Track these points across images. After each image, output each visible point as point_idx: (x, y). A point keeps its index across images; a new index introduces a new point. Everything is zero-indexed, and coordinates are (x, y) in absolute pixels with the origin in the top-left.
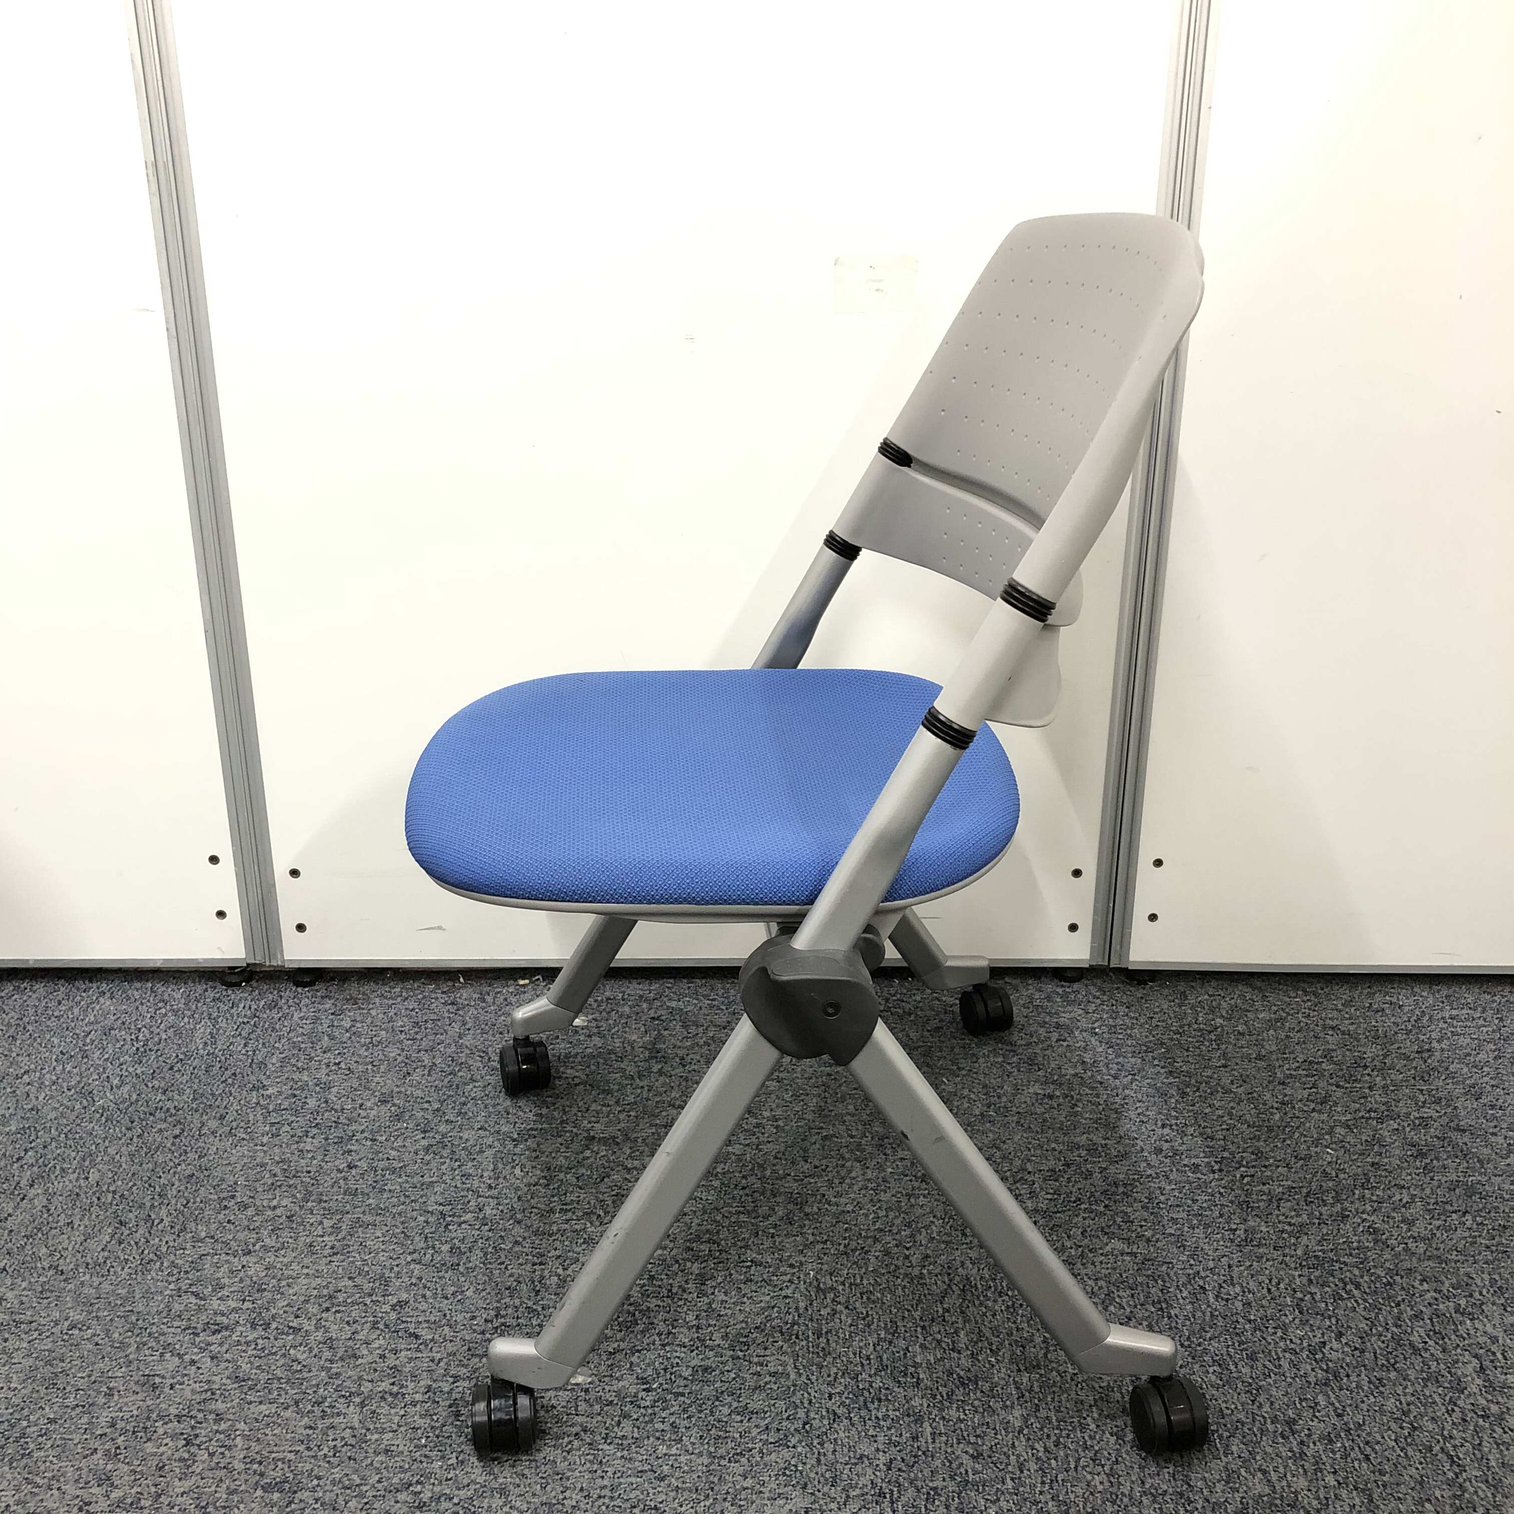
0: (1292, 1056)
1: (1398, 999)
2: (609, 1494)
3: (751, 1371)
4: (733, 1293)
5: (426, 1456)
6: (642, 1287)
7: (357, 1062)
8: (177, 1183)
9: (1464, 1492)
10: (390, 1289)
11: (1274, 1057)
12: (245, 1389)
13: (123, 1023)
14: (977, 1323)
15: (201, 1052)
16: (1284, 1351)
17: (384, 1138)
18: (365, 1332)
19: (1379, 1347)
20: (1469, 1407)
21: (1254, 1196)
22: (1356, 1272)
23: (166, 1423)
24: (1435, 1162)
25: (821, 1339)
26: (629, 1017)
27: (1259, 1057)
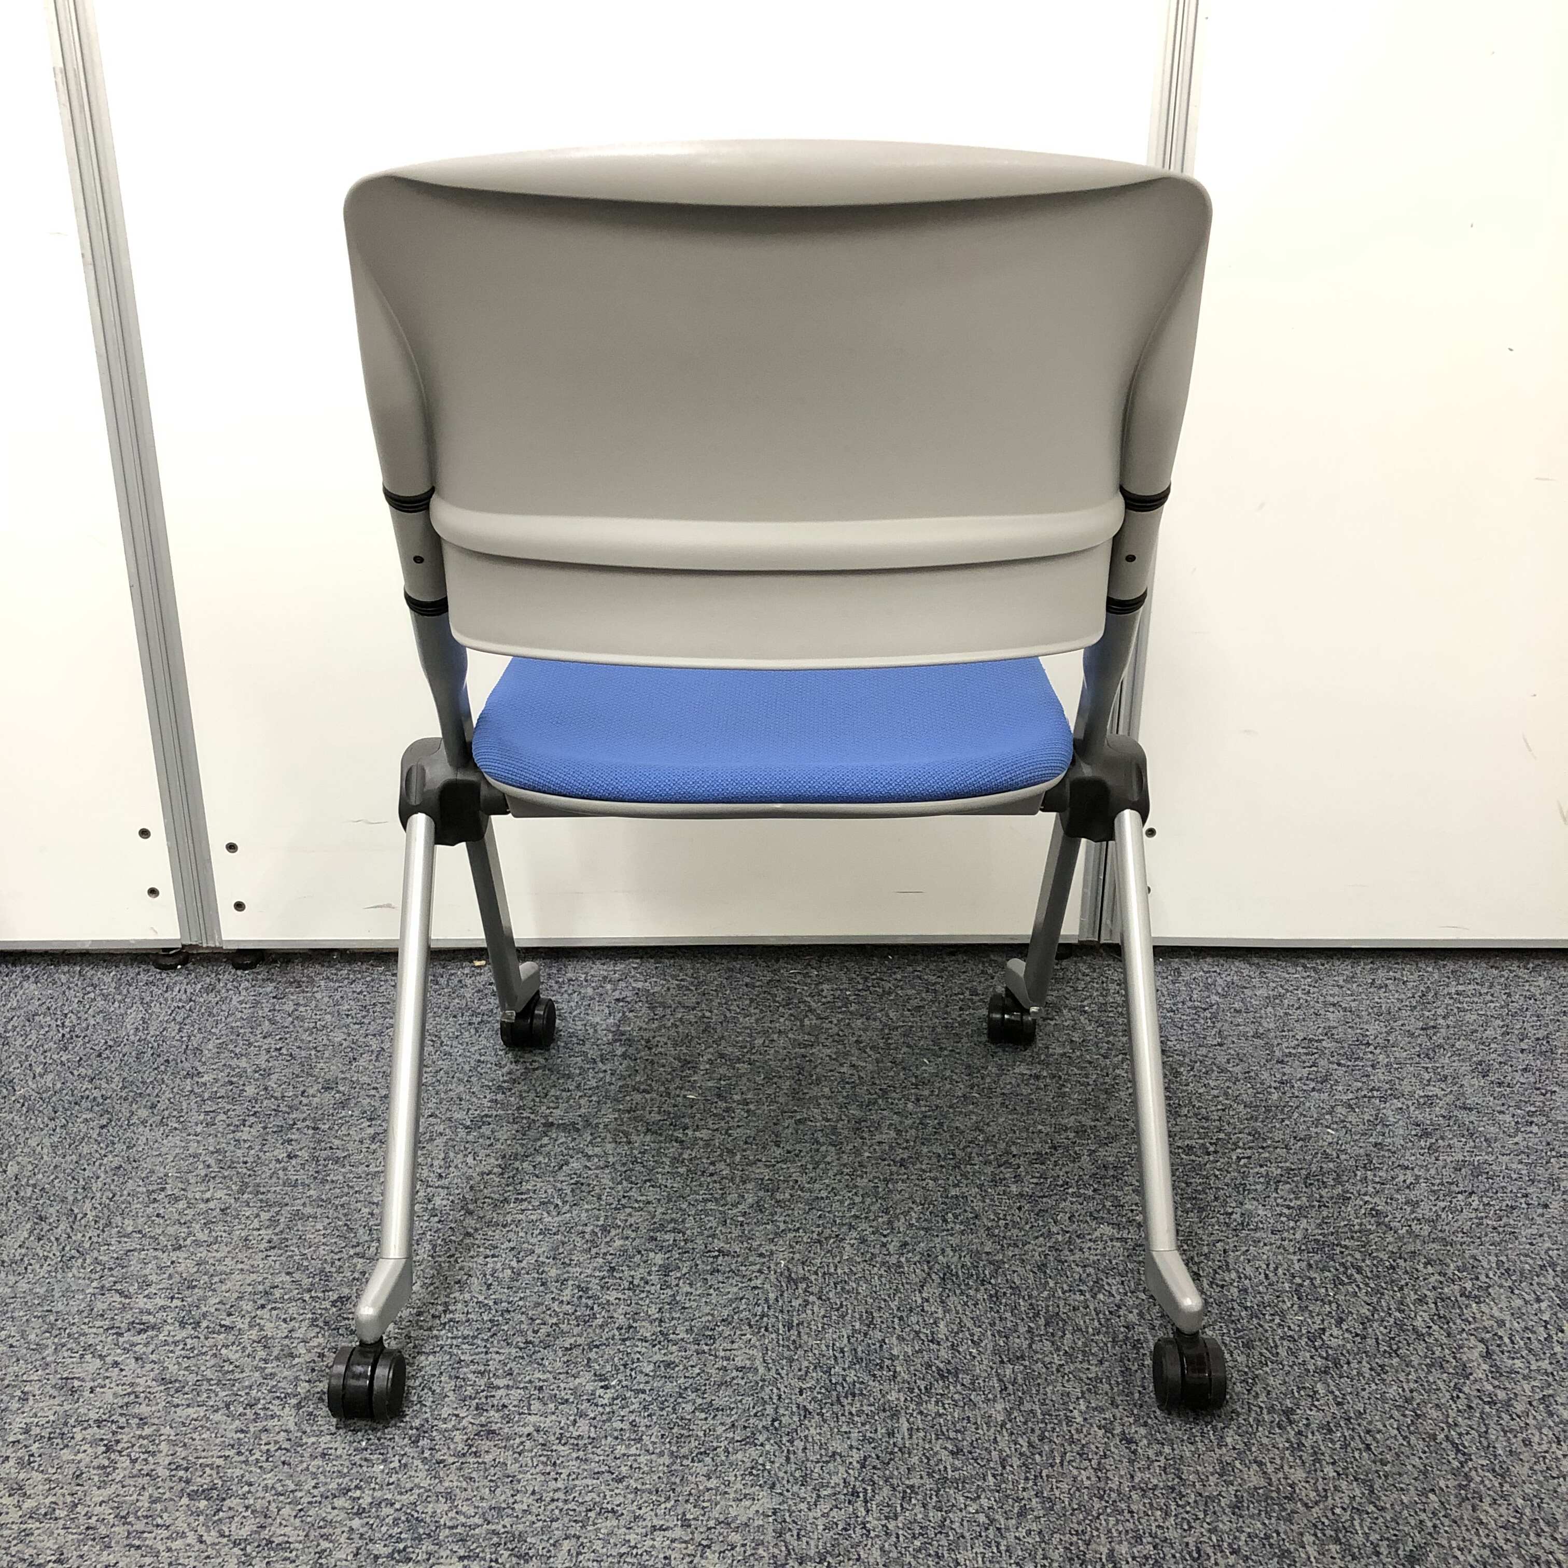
0: (1291, 1034)
1: (1402, 976)
2: (563, 1497)
3: (716, 1366)
4: (699, 1285)
5: (366, 1460)
6: (601, 1280)
7: (299, 1047)
8: (103, 1175)
9: (1470, 1481)
10: (331, 1284)
11: (1272, 1034)
12: (172, 1392)
13: (49, 1009)
14: (957, 1313)
15: (132, 1038)
16: (1282, 1338)
17: (327, 1126)
18: (303, 1330)
19: (1381, 1332)
20: (1475, 1393)
21: (1251, 1179)
22: (1358, 1255)
23: (85, 1429)
24: (1440, 1141)
25: (792, 1332)
26: (592, 999)
27: (1257, 1035)
